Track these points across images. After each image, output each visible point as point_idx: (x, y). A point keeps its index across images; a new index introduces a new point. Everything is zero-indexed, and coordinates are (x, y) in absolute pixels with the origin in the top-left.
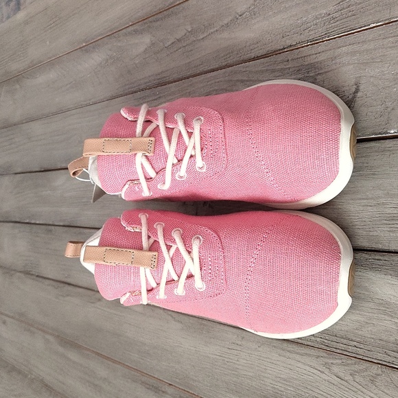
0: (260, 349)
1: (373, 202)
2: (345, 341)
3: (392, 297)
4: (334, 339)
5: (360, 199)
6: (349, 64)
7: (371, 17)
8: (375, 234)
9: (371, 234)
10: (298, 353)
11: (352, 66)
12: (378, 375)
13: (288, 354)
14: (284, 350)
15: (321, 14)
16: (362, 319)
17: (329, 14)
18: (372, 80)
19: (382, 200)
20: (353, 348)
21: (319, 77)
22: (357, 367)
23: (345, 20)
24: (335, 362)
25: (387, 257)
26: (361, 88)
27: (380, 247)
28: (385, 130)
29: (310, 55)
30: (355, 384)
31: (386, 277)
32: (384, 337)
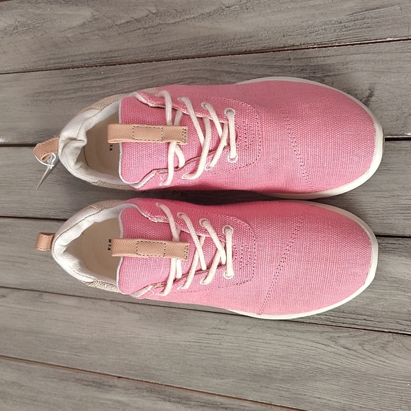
0: (250, 331)
1: (387, 194)
2: (354, 316)
3: (406, 275)
4: (342, 315)
5: (373, 191)
6: (362, 71)
7: (388, 32)
8: (389, 221)
9: (385, 221)
10: (298, 331)
11: (365, 73)
12: (390, 342)
13: (286, 333)
14: (280, 329)
15: (331, 21)
16: (374, 296)
17: (341, 23)
18: (388, 87)
19: (397, 193)
20: (362, 321)
21: (327, 78)
22: (366, 338)
23: (359, 30)
24: (341, 335)
25: (401, 241)
26: (376, 93)
27: (394, 233)
28: (402, 132)
29: (317, 57)
30: (365, 352)
31: (400, 258)
32: (396, 309)
